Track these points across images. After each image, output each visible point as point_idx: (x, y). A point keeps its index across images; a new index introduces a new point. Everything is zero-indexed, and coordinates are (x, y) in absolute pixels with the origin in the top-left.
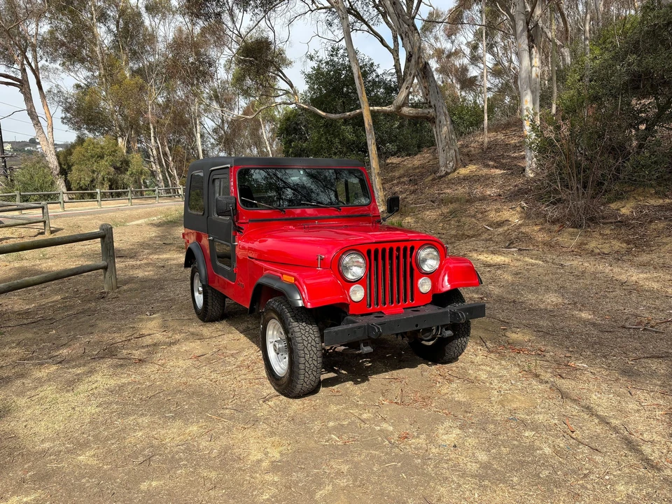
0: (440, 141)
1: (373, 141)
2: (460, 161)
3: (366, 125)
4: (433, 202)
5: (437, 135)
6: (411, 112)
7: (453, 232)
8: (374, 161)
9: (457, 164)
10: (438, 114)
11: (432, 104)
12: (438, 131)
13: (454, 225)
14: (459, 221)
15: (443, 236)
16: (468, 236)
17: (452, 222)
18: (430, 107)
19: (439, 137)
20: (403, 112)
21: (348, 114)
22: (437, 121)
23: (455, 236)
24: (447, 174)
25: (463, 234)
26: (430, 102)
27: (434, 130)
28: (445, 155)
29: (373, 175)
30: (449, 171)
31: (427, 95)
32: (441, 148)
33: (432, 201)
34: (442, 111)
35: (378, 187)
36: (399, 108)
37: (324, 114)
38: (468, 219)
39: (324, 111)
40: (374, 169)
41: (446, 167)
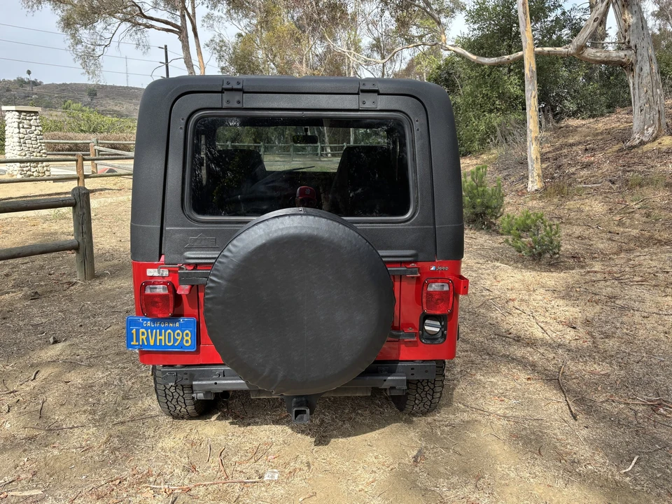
0: (637, 97)
1: (535, 93)
2: (665, 127)
3: (527, 71)
4: (613, 183)
5: (634, 89)
6: (598, 54)
7: (635, 232)
8: (531, 121)
9: (659, 131)
10: (639, 58)
11: (632, 44)
12: (636, 83)
13: (638, 220)
14: (648, 216)
15: (617, 238)
16: (660, 241)
17: (637, 216)
18: (629, 48)
19: (637, 91)
20: (586, 54)
21: (507, 57)
22: (637, 69)
23: (636, 239)
24: (642, 143)
25: (651, 238)
26: (629, 42)
27: (631, 81)
28: (643, 117)
29: (529, 139)
30: (645, 139)
31: (626, 31)
32: (637, 107)
33: (610, 181)
34: (646, 54)
35: (534, 157)
36: (582, 48)
37: (474, 57)
38: (663, 213)
39: (474, 54)
40: (531, 131)
41: (643, 133)
